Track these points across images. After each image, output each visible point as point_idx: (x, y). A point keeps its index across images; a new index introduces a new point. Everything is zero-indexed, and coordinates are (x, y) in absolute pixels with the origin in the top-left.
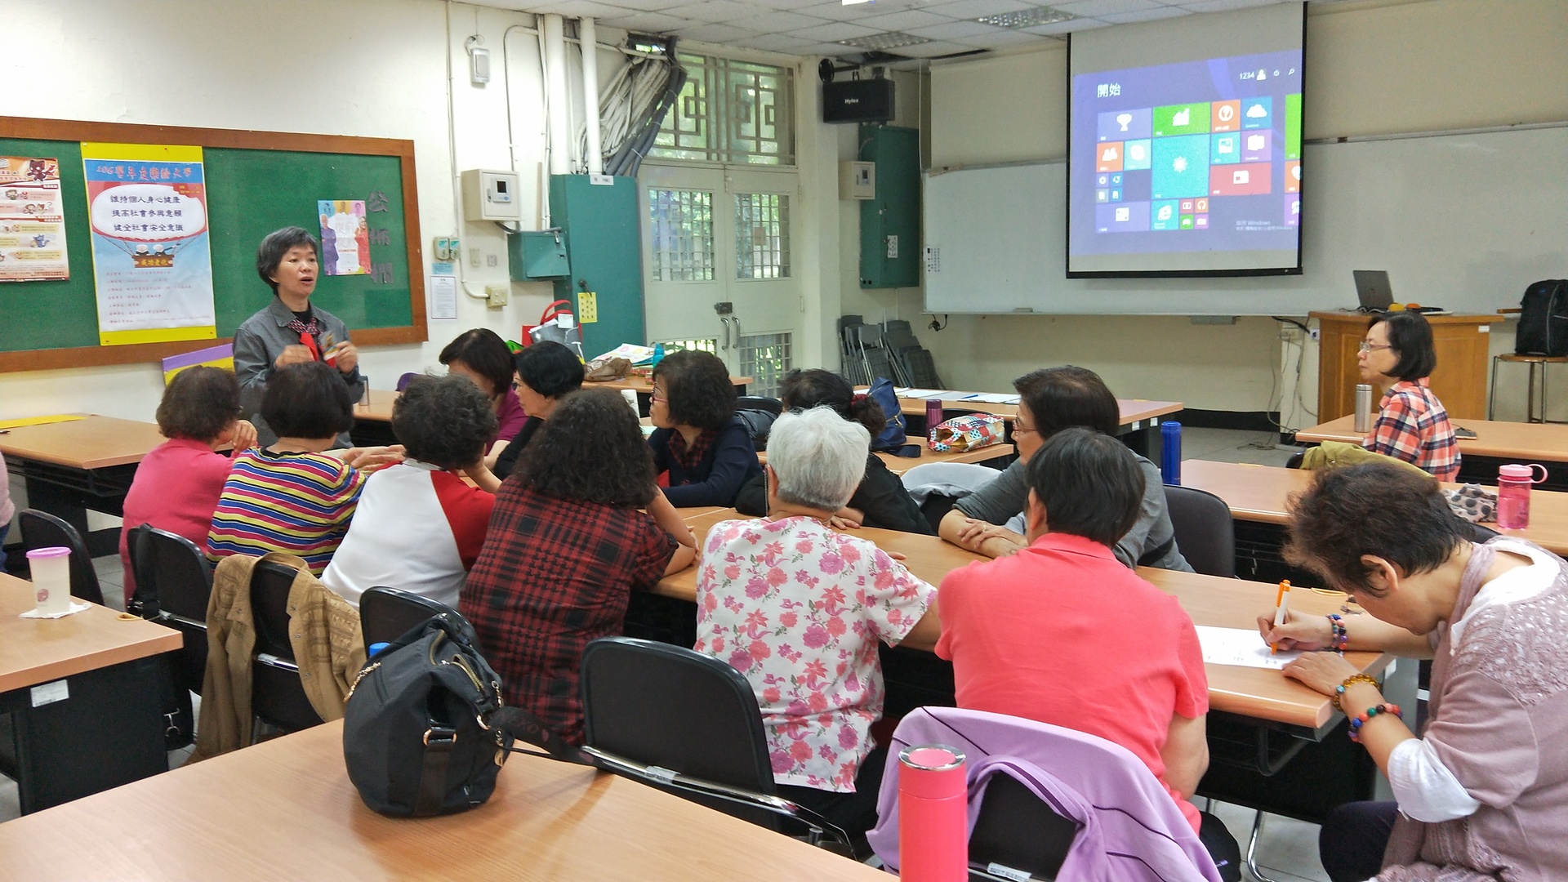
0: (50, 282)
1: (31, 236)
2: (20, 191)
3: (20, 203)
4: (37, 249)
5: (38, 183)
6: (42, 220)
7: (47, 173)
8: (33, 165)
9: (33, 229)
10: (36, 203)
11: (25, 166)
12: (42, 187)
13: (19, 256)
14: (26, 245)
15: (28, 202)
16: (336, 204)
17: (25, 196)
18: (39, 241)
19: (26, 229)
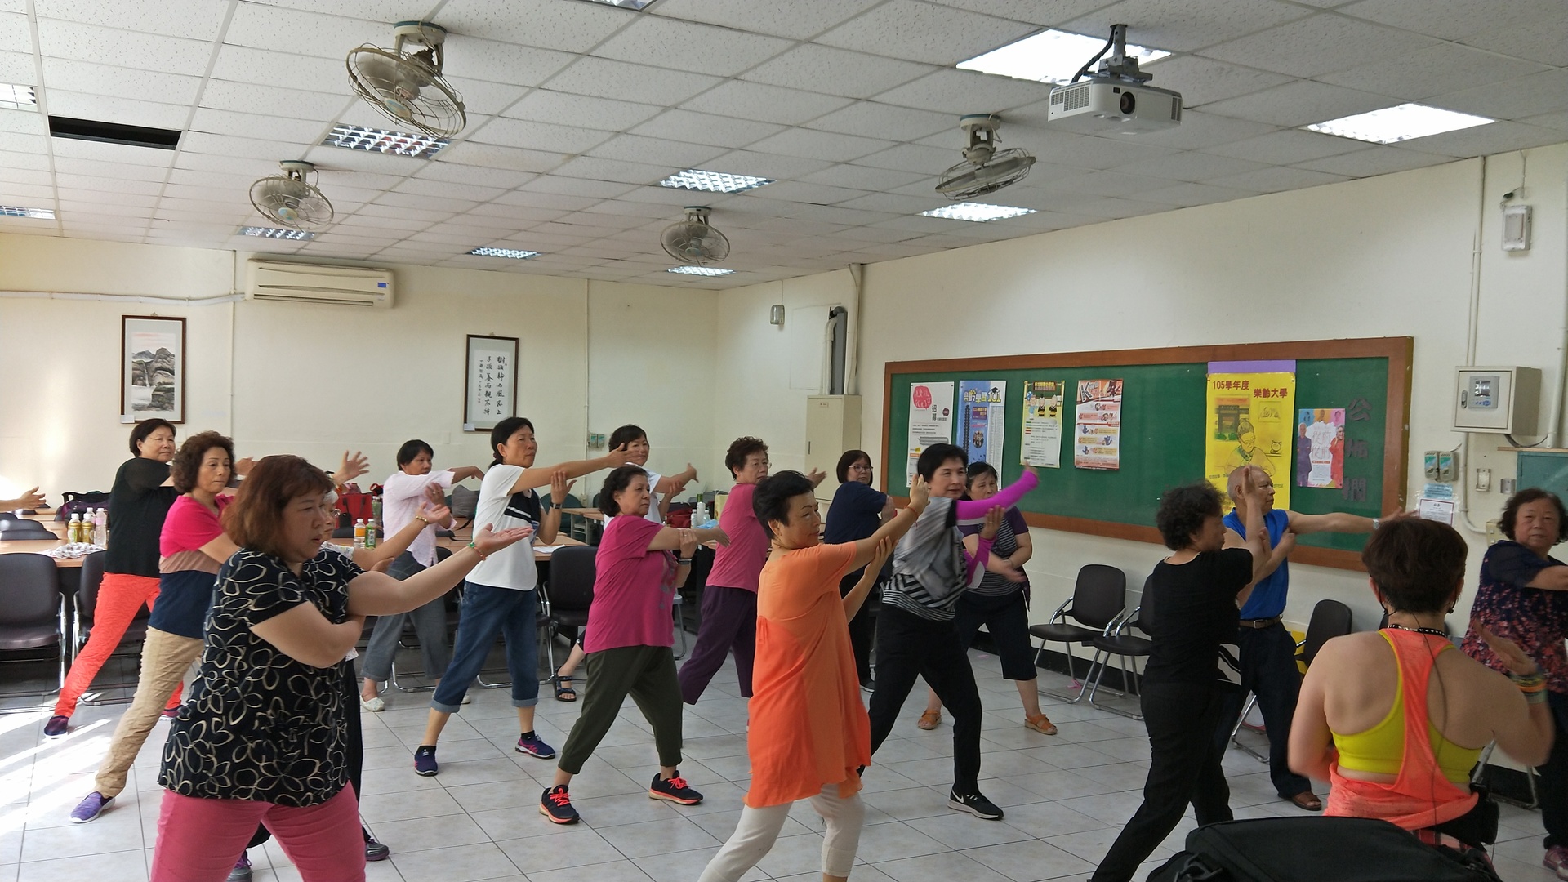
0: (1110, 471)
1: (1102, 437)
2: (1102, 403)
3: (1101, 413)
4: (1106, 446)
5: (1111, 398)
6: (1110, 425)
7: (1117, 390)
8: (1111, 385)
9: (1105, 431)
10: (1109, 412)
11: (1108, 384)
12: (1113, 400)
13: (1095, 451)
14: (1100, 444)
15: (1105, 412)
16: (1316, 412)
17: (1104, 408)
18: (1107, 441)
19: (1102, 431)
